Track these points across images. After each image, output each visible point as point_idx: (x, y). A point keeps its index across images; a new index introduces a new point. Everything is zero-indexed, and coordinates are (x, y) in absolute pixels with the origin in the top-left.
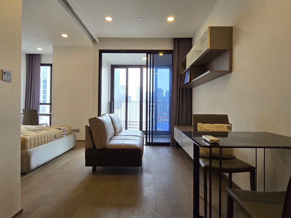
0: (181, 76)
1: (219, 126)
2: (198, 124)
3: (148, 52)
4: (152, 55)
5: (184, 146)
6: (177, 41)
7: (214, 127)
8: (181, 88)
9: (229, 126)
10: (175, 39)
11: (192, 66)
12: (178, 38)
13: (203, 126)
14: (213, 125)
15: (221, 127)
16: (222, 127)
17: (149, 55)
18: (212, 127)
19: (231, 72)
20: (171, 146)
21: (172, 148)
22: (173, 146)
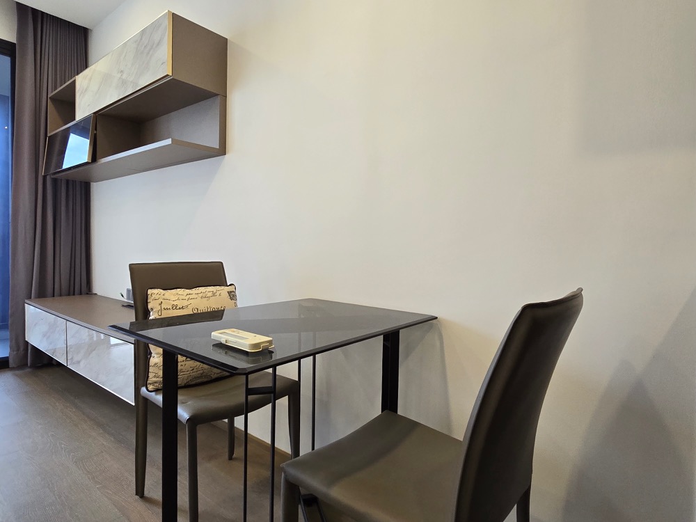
0: (51, 139)
1: (210, 294)
2: (150, 291)
5: (79, 362)
7: (196, 296)
8: (48, 177)
9: (231, 292)
11: (100, 114)
13: (166, 297)
14: (194, 291)
15: (214, 294)
16: (218, 294)
18: (191, 297)
19: (224, 153)
20: (13, 369)
21: (17, 372)
22: (22, 365)
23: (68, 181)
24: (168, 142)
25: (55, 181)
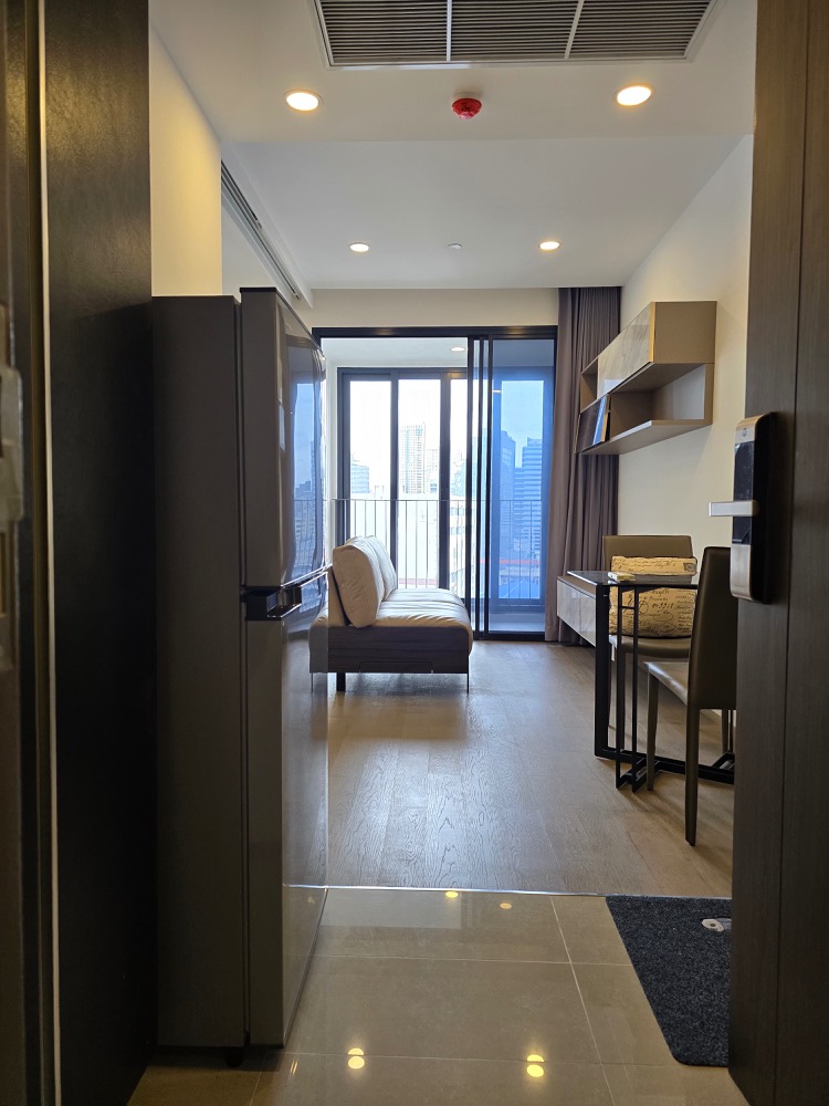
0: (583, 416)
1: (664, 563)
2: (613, 558)
3: (472, 334)
4: (486, 343)
5: (587, 630)
6: (572, 298)
8: (579, 455)
9: (688, 564)
10: (563, 291)
11: (613, 395)
12: (573, 289)
13: (625, 563)
15: (668, 563)
16: (672, 563)
17: (477, 343)
19: (711, 423)
20: (548, 643)
21: (550, 645)
22: (554, 641)
23: (597, 456)
24: (649, 423)
25: (586, 458)
